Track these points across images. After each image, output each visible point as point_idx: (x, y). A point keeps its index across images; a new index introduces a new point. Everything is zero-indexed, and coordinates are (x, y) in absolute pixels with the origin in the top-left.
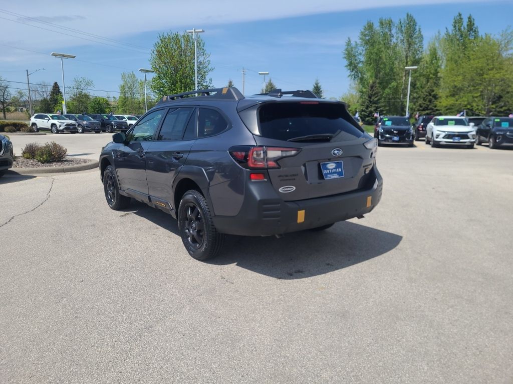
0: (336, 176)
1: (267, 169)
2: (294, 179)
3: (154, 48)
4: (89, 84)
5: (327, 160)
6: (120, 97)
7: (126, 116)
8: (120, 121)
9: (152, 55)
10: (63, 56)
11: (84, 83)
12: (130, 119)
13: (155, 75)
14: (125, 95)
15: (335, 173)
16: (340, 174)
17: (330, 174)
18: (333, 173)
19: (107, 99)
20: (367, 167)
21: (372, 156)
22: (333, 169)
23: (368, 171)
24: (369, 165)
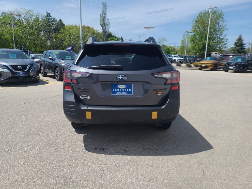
0: (125, 94)
1: (72, 84)
2: (88, 92)
3: (194, 20)
4: (165, 40)
5: (116, 82)
6: (180, 46)
7: (173, 55)
8: (170, 57)
9: (192, 23)
10: (149, 28)
11: (163, 40)
12: (175, 57)
13: (193, 34)
14: (183, 45)
15: (125, 91)
16: (129, 93)
17: (119, 91)
18: (123, 91)
19: (174, 47)
20: (159, 91)
21: (166, 83)
22: (123, 89)
23: (161, 93)
24: (162, 89)
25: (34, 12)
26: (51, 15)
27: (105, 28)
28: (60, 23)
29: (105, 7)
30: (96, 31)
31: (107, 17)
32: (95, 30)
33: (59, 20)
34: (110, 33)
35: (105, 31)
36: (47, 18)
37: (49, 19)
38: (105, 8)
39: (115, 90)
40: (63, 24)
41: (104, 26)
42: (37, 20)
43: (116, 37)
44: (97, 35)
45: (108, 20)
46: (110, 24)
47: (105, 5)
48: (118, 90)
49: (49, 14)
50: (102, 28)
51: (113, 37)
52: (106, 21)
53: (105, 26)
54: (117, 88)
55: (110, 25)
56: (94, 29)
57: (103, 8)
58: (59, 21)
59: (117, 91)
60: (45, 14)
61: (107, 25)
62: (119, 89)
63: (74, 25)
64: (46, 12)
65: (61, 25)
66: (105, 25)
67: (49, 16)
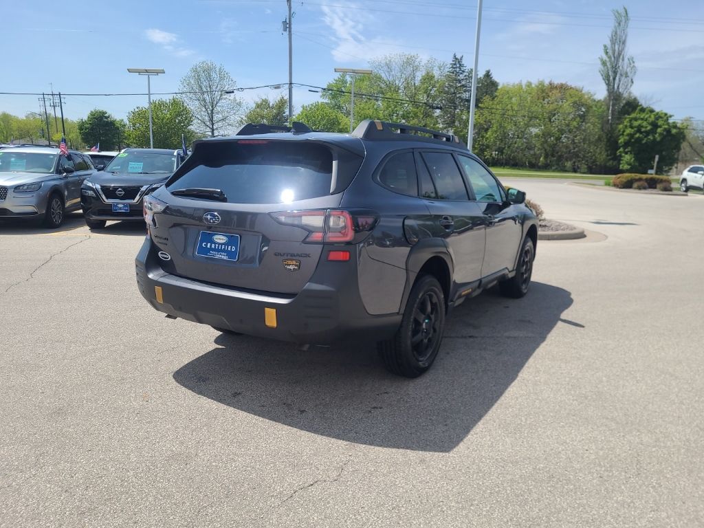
0: (224, 257)
2: (167, 244)
15: (224, 251)
16: (231, 254)
18: (221, 250)
20: (289, 257)
21: (307, 240)
22: (222, 244)
23: (296, 265)
24: (298, 255)
25: (423, 58)
26: (463, 62)
27: (618, 87)
28: (486, 81)
29: (624, 21)
30: (586, 97)
31: (626, 49)
32: (583, 92)
33: (484, 73)
34: (635, 99)
35: (614, 96)
36: (453, 73)
37: (457, 74)
38: (622, 24)
39: (206, 245)
40: (494, 85)
41: (614, 79)
42: (429, 78)
43: (652, 111)
44: (589, 108)
45: (631, 60)
46: (635, 72)
47: (622, 19)
48: (213, 246)
49: (459, 62)
50: (608, 85)
51: (643, 110)
52: (624, 65)
53: (617, 78)
54: (213, 242)
55: (637, 73)
56: (581, 91)
57: (617, 24)
58: (485, 76)
59: (211, 249)
60: (450, 61)
61: (627, 76)
62: (215, 243)
63: (524, 83)
64: (452, 56)
65: (488, 86)
66: (618, 75)
67: (458, 65)
